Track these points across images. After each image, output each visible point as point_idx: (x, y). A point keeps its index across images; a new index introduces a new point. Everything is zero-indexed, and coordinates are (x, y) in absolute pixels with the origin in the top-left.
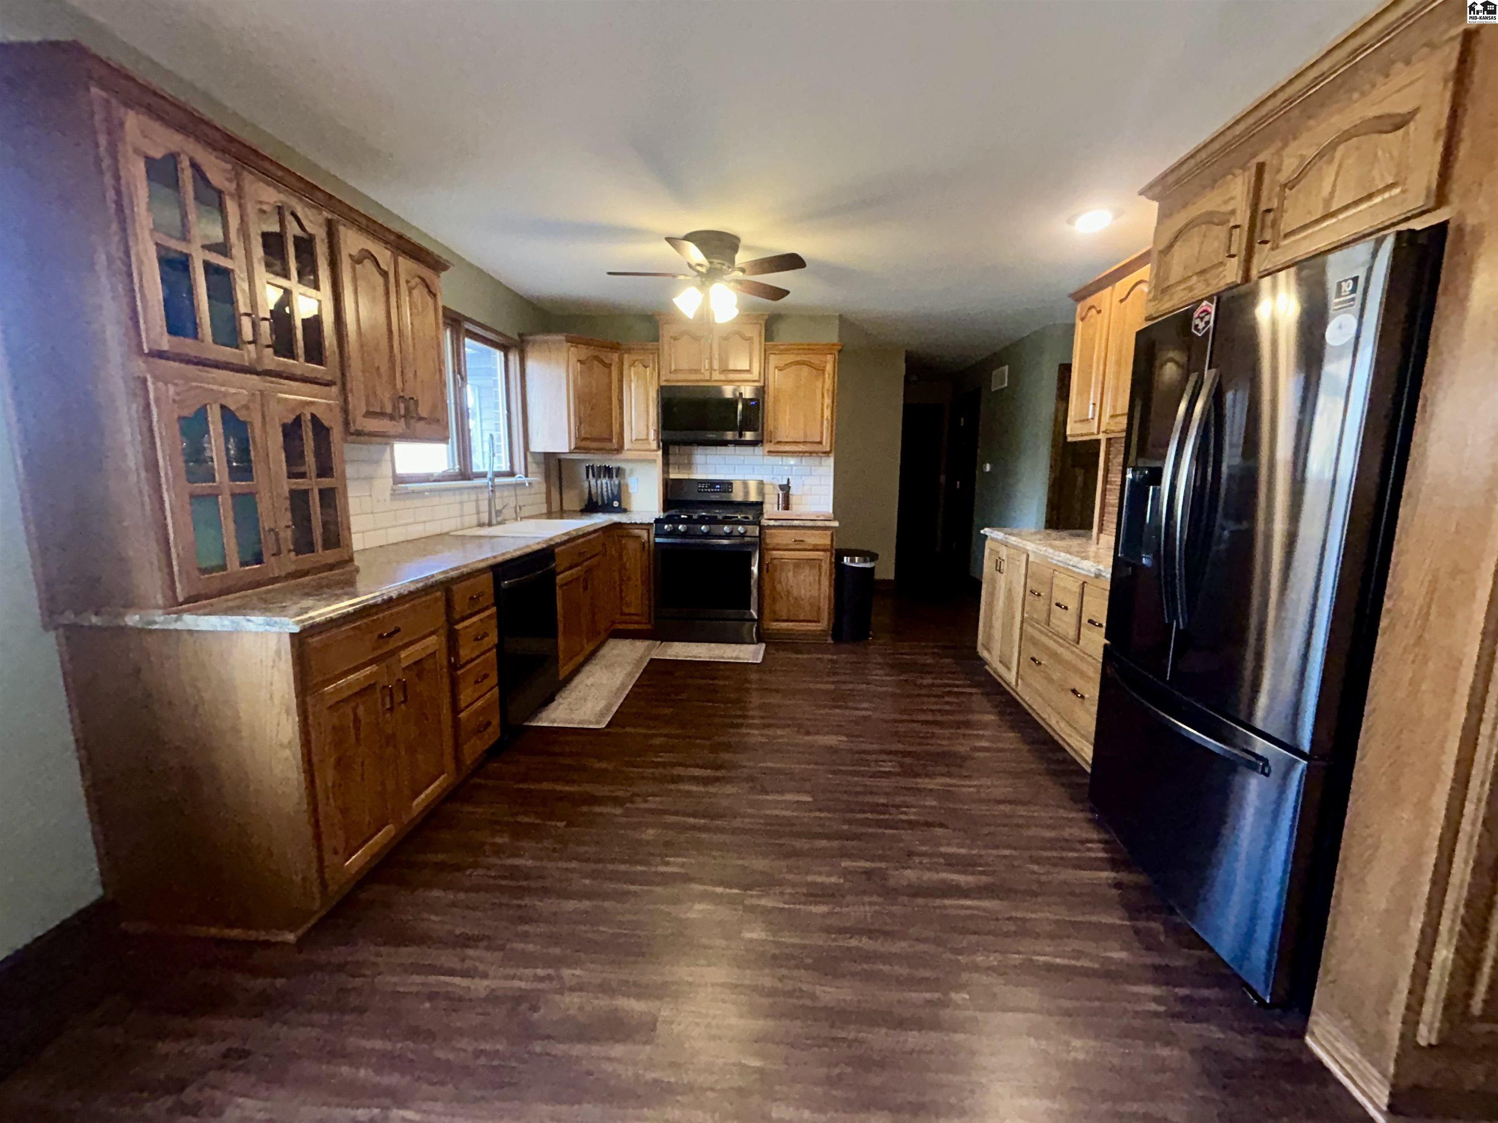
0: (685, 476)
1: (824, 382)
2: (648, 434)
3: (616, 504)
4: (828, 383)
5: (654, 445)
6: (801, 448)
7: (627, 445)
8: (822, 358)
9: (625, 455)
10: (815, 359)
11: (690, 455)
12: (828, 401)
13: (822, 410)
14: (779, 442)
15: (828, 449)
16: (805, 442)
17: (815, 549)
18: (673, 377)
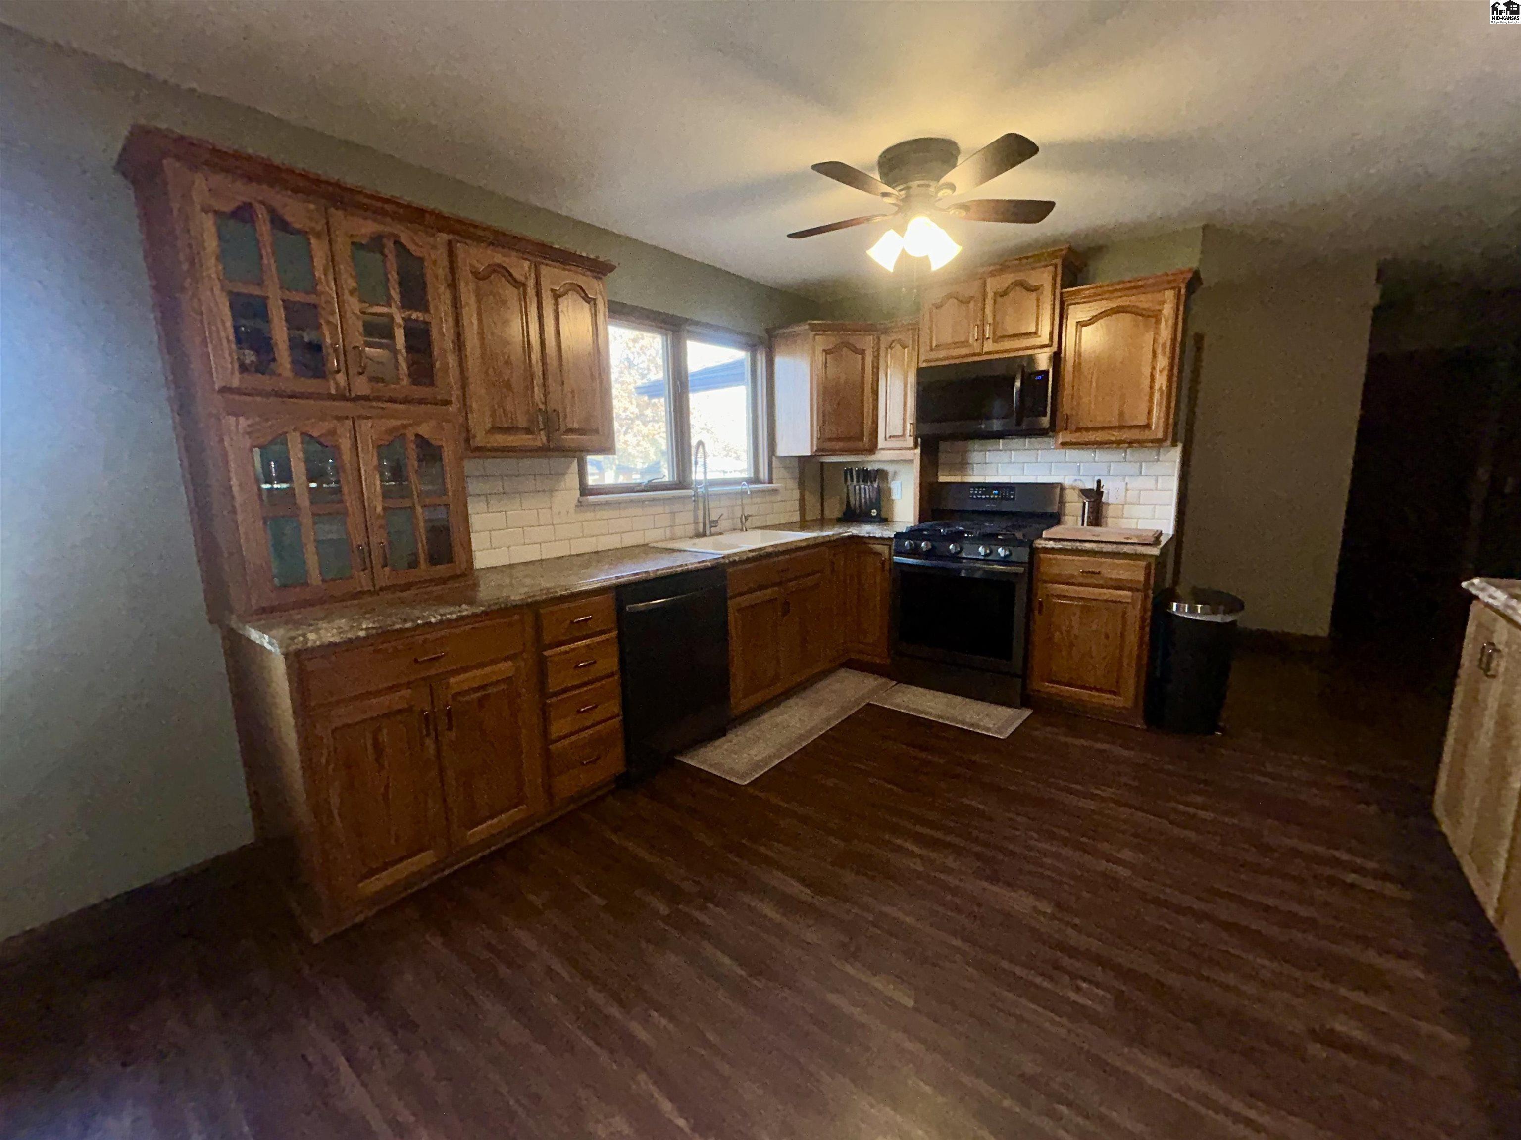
0: (958, 479)
1: (1157, 334)
2: (904, 430)
3: (874, 512)
4: (1165, 333)
5: (910, 442)
6: (1116, 435)
7: (881, 443)
8: (1158, 296)
9: (880, 455)
10: (1143, 301)
11: (965, 453)
12: (1163, 362)
13: (1152, 377)
14: (1078, 430)
15: (1160, 435)
16: (1121, 427)
17: (1119, 585)
18: (934, 355)
